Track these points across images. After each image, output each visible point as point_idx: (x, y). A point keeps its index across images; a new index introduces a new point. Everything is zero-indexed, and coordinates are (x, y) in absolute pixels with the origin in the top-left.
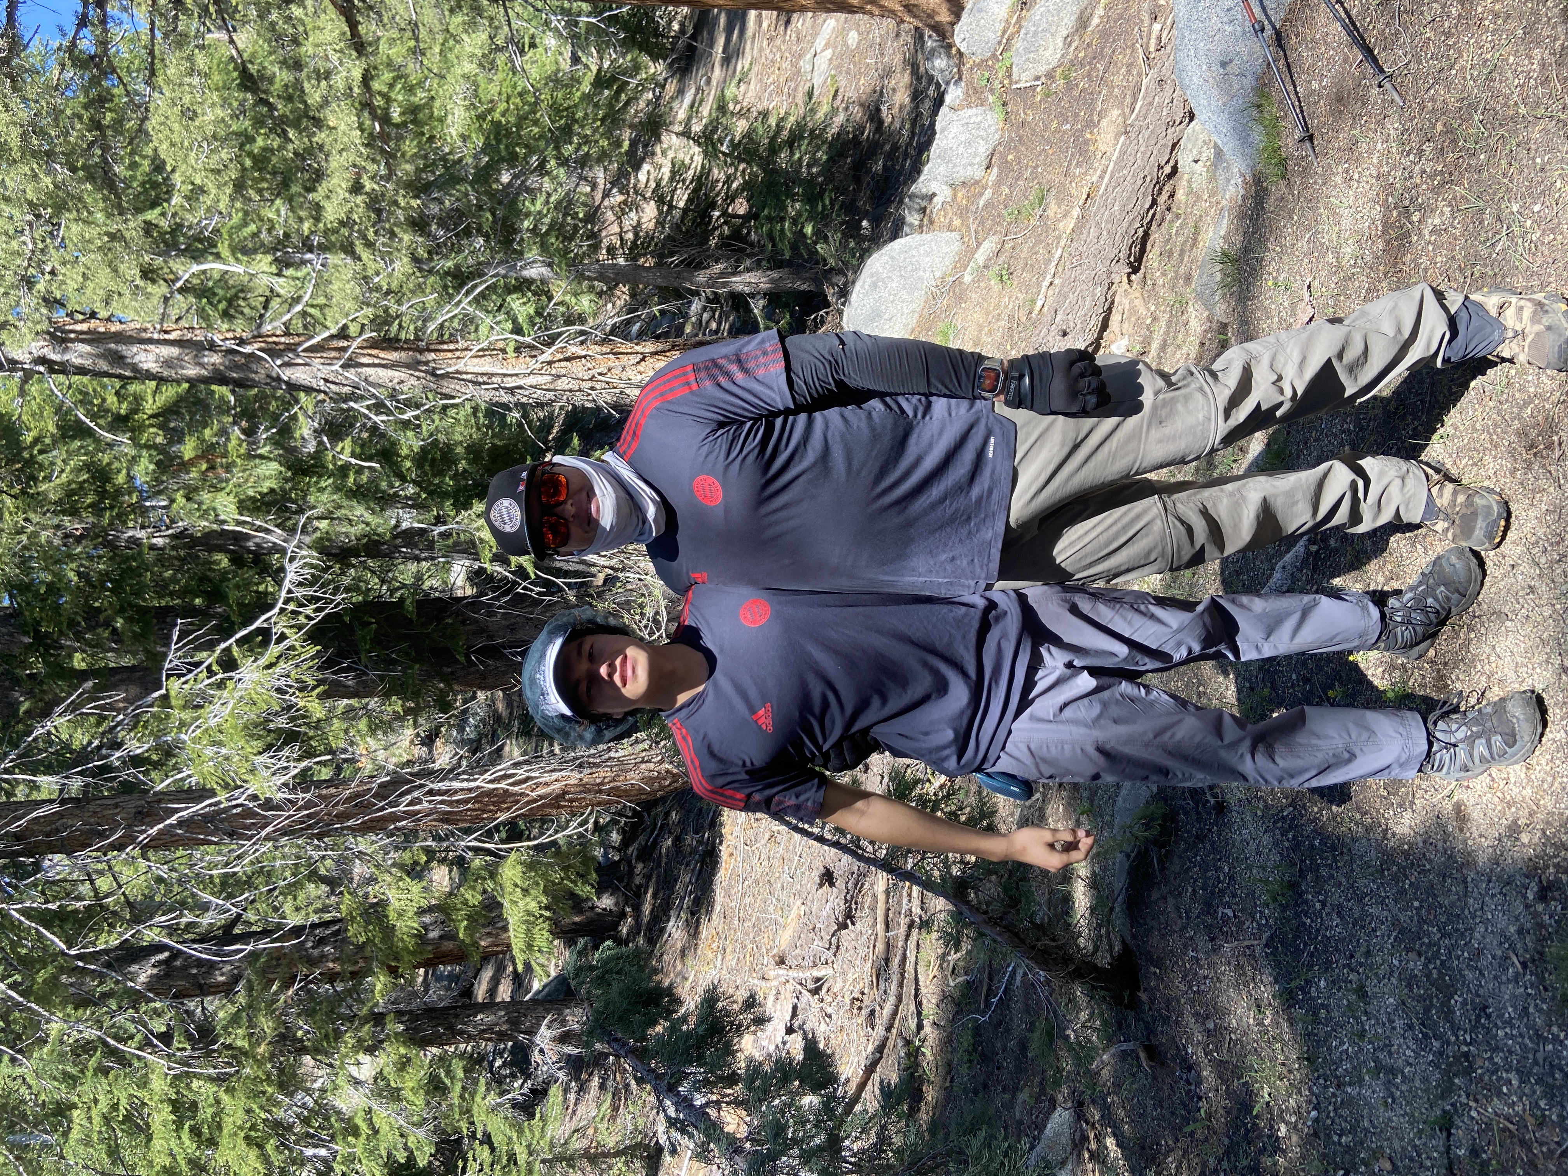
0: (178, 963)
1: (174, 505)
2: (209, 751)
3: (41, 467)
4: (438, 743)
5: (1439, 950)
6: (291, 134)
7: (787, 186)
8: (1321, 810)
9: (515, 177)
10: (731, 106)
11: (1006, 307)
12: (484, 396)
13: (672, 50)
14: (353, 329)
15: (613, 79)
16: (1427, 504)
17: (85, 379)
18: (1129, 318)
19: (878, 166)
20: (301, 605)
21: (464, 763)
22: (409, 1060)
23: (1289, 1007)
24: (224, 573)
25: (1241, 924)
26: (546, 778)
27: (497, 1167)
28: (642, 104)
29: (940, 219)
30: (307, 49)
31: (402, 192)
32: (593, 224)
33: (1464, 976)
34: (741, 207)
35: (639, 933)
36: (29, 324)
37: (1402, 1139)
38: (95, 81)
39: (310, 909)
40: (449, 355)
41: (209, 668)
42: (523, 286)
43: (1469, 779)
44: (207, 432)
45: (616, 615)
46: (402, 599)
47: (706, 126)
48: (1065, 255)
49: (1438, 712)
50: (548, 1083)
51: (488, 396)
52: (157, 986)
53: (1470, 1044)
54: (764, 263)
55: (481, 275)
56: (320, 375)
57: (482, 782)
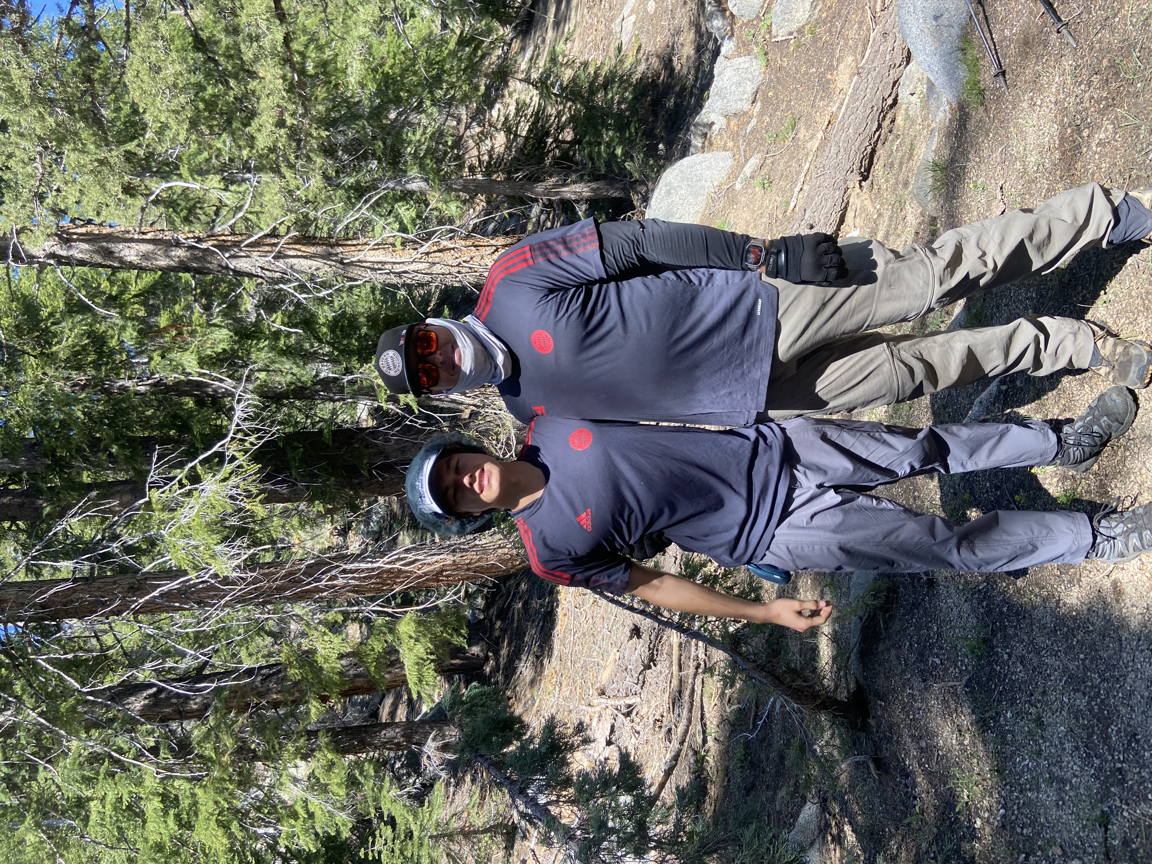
0: (163, 696)
1: (153, 363)
2: (182, 543)
3: (55, 335)
4: (351, 534)
5: (1099, 692)
6: (232, 83)
7: (603, 119)
8: (1008, 585)
9: (400, 114)
10: (560, 58)
11: (767, 207)
12: (379, 278)
13: (516, 17)
14: (282, 230)
15: (473, 39)
16: (1094, 354)
17: (86, 269)
18: (860, 215)
19: (671, 103)
20: (247, 435)
21: (370, 549)
22: (333, 764)
23: (984, 732)
24: (190, 412)
25: (946, 670)
26: (429, 560)
27: (397, 842)
28: (494, 58)
29: (717, 141)
30: (243, 19)
31: (314, 126)
32: (459, 149)
33: (1119, 711)
34: (568, 135)
35: (498, 672)
36: (42, 228)
37: (1070, 832)
38: (85, 46)
39: (260, 655)
40: (353, 248)
41: (180, 482)
42: (406, 196)
43: (1124, 562)
44: (177, 307)
45: (478, 440)
46: (321, 430)
47: (542, 74)
48: (812, 167)
49: (1101, 513)
50: (435, 779)
51: (382, 278)
52: (147, 713)
53: (1123, 762)
54: (586, 177)
55: (376, 188)
56: (257, 264)
57: (381, 563)
